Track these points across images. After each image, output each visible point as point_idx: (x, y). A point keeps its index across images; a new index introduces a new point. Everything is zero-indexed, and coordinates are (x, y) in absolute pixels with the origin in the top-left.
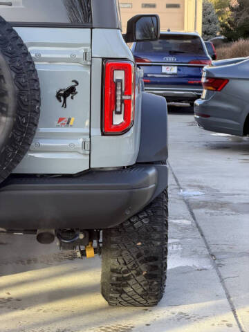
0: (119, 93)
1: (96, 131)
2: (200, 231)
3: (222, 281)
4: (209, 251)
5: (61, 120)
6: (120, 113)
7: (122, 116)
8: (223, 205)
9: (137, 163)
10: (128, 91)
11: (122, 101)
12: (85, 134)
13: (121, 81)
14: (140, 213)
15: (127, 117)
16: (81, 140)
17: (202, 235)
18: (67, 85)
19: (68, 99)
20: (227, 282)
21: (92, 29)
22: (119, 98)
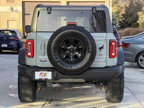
0: (113, 48)
1: (108, 57)
2: (127, 88)
3: (136, 98)
4: (131, 92)
5: (100, 54)
6: (113, 53)
7: (114, 53)
8: (132, 82)
9: (117, 65)
10: (116, 48)
11: (114, 50)
12: (105, 58)
13: (114, 45)
14: (118, 77)
15: (115, 53)
16: (105, 59)
17: (128, 89)
18: (101, 46)
19: (101, 49)
20: (137, 98)
21: (107, 33)
22: (113, 49)
